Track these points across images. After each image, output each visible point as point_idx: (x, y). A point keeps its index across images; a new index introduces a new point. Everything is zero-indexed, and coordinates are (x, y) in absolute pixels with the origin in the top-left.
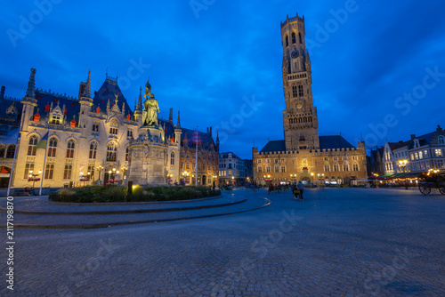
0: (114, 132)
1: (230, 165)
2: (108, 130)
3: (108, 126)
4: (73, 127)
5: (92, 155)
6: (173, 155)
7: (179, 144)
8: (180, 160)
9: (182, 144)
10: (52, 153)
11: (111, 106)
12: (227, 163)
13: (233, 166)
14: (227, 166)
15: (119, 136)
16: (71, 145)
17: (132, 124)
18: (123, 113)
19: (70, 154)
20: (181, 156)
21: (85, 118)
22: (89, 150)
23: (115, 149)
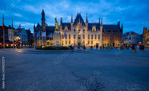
0: (79, 30)
1: (130, 38)
2: (78, 30)
3: (77, 29)
4: (70, 31)
5: (75, 38)
6: (99, 36)
7: (102, 32)
8: (102, 37)
9: (103, 31)
10: (66, 38)
11: (78, 23)
12: (128, 37)
13: (132, 38)
14: (128, 38)
15: (81, 31)
16: (70, 36)
17: (84, 27)
18: (82, 24)
19: (70, 38)
20: (103, 36)
21: (72, 28)
22: (73, 37)
23: (80, 36)
